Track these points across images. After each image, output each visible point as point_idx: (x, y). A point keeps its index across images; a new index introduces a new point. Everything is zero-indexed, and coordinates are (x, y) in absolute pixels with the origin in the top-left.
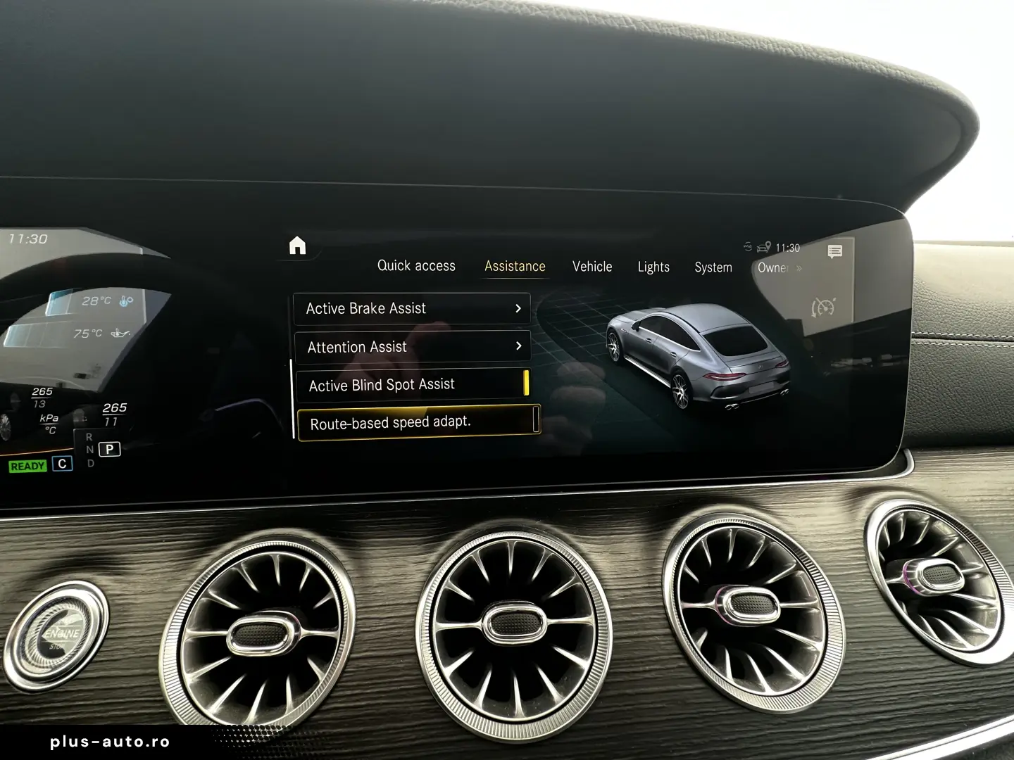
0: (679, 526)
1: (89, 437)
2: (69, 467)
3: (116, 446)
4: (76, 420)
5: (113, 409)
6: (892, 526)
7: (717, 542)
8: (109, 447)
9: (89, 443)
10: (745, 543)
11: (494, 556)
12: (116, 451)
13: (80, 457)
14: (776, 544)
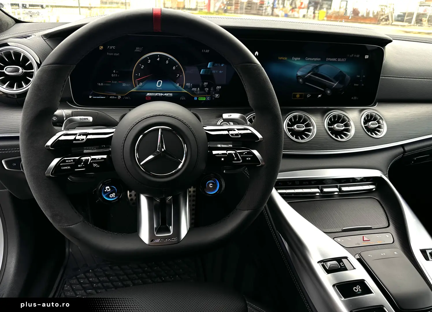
0: (328, 113)
1: (213, 93)
2: (209, 99)
3: (218, 95)
4: (211, 90)
5: (218, 87)
6: (367, 116)
7: (334, 117)
8: (217, 95)
9: (214, 94)
10: (339, 117)
11: (295, 117)
12: (218, 96)
13: (212, 97)
14: (345, 117)
